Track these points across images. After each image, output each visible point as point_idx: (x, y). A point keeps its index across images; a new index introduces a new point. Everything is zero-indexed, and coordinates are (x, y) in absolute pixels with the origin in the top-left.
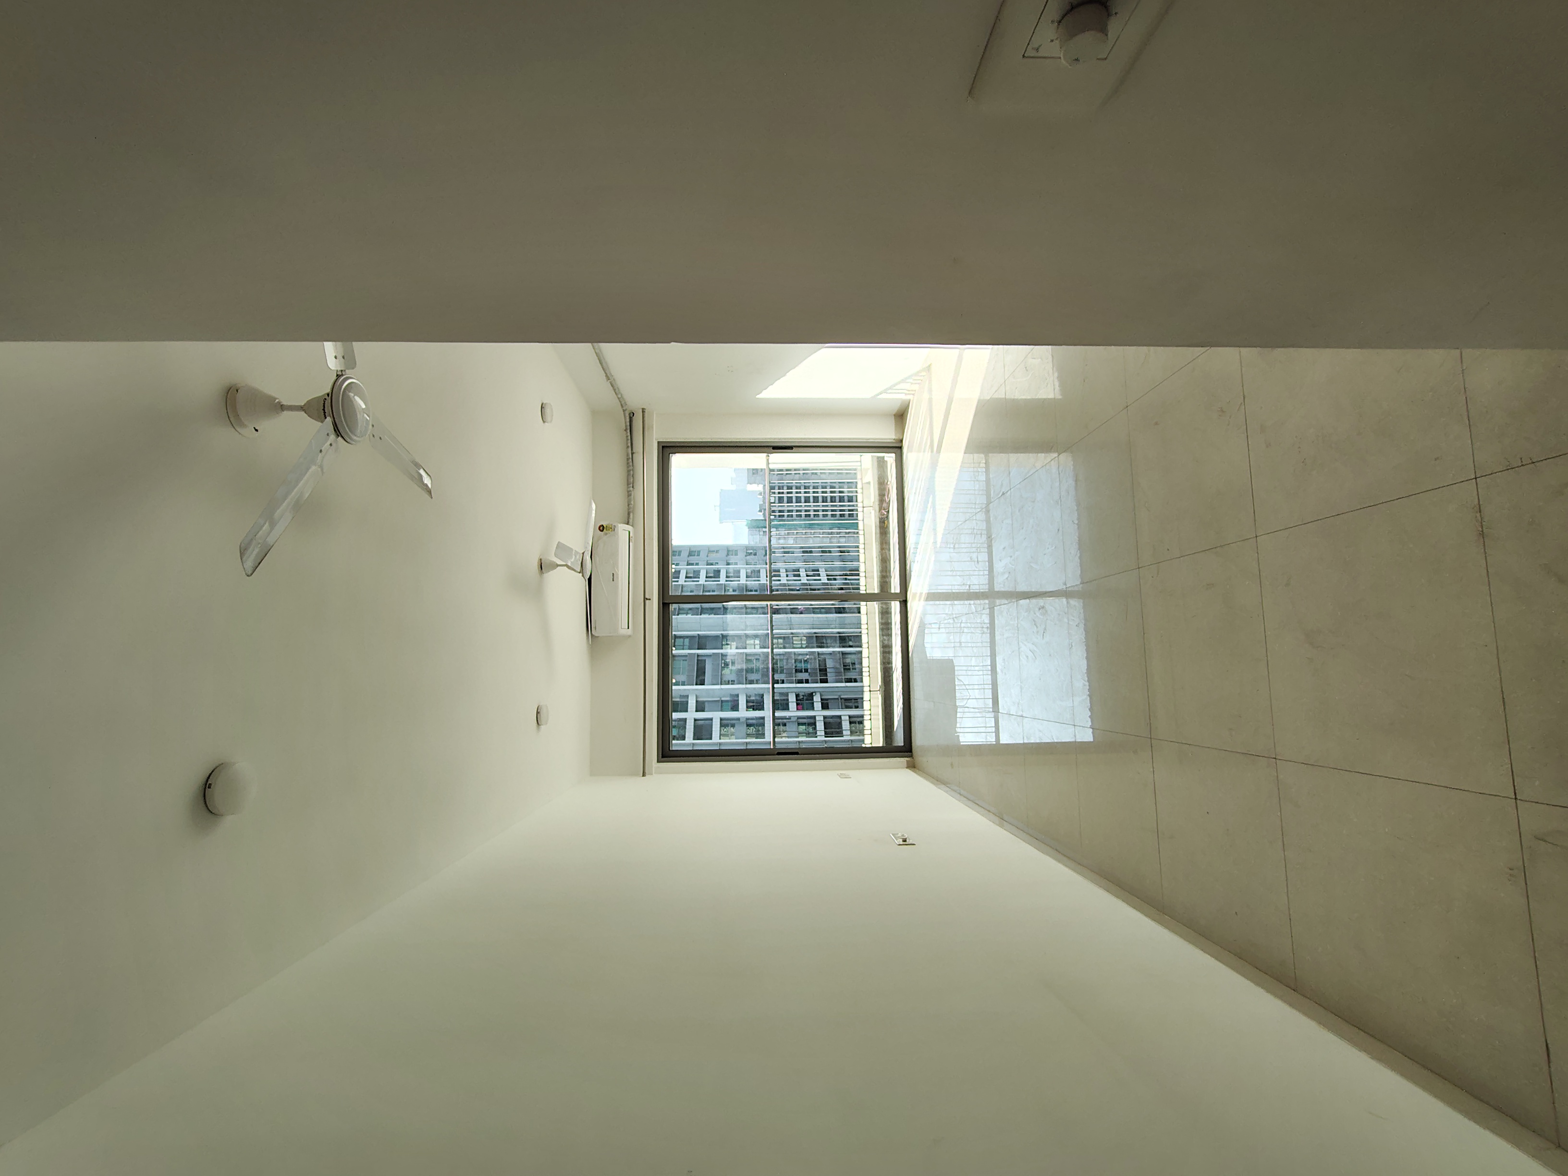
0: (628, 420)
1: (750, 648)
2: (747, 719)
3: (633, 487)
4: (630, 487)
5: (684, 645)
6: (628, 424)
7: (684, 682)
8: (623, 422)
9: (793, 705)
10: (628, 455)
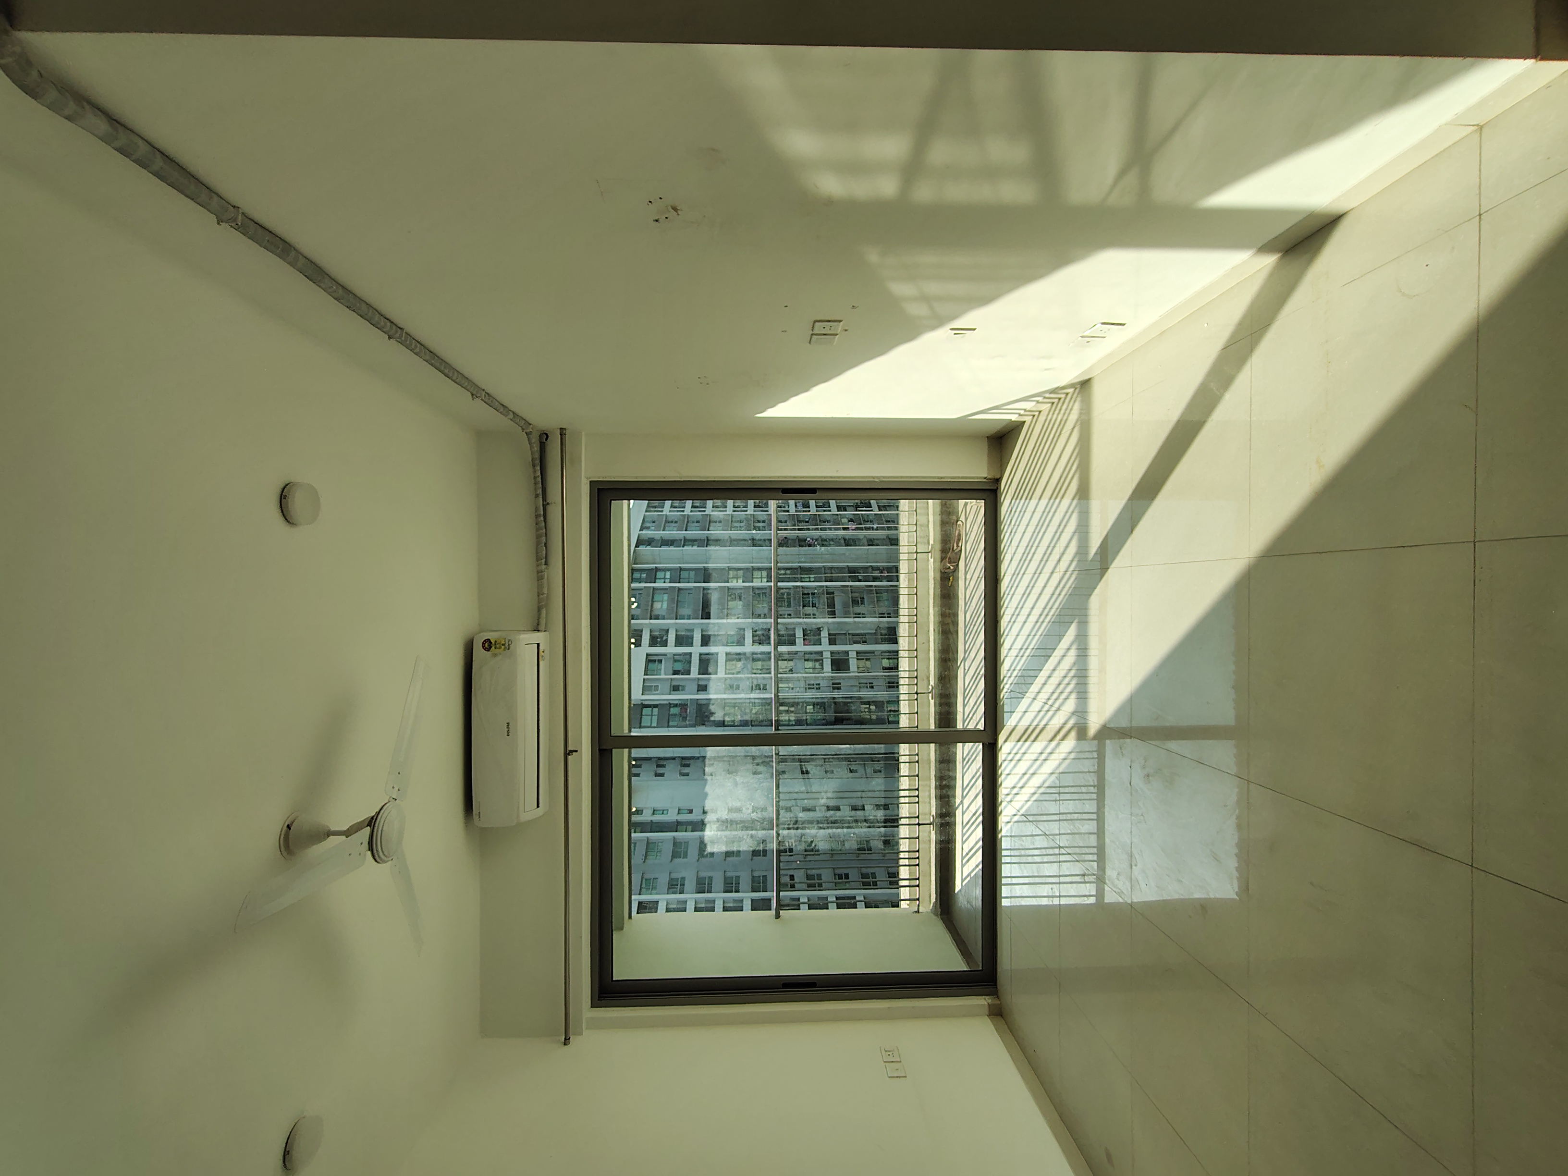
0: (536, 448)
1: (756, 582)
2: (753, 653)
3: (546, 564)
4: (541, 564)
5: (689, 578)
6: (537, 455)
7: (690, 615)
8: (527, 450)
9: (799, 640)
10: (537, 509)
